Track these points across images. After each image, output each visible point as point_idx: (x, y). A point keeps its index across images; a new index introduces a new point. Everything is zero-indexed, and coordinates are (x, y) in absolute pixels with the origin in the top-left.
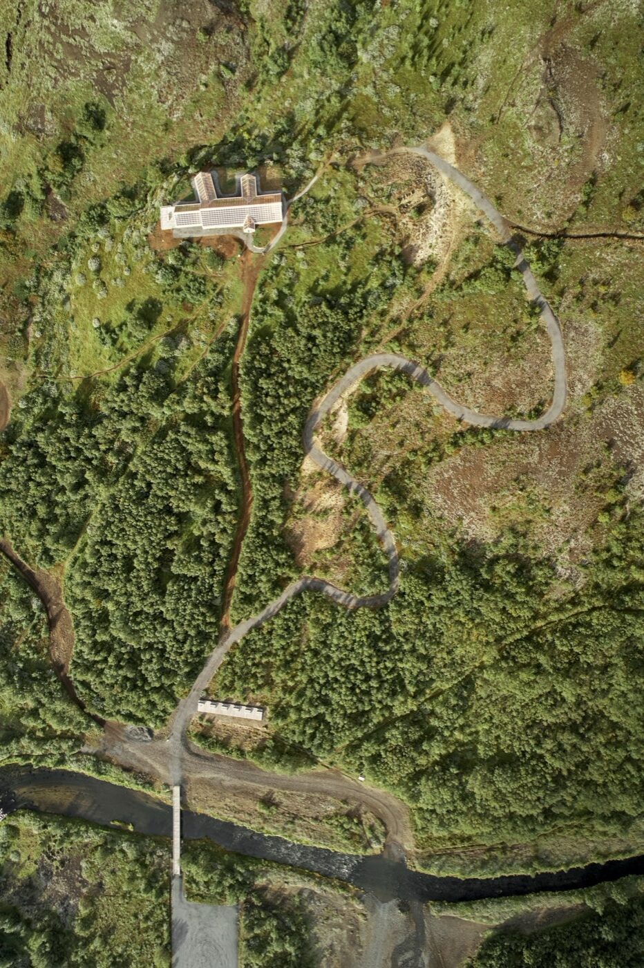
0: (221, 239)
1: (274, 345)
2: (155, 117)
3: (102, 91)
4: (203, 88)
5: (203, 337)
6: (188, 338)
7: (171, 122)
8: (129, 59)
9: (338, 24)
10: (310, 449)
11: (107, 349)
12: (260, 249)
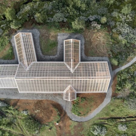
12: (80, 119)
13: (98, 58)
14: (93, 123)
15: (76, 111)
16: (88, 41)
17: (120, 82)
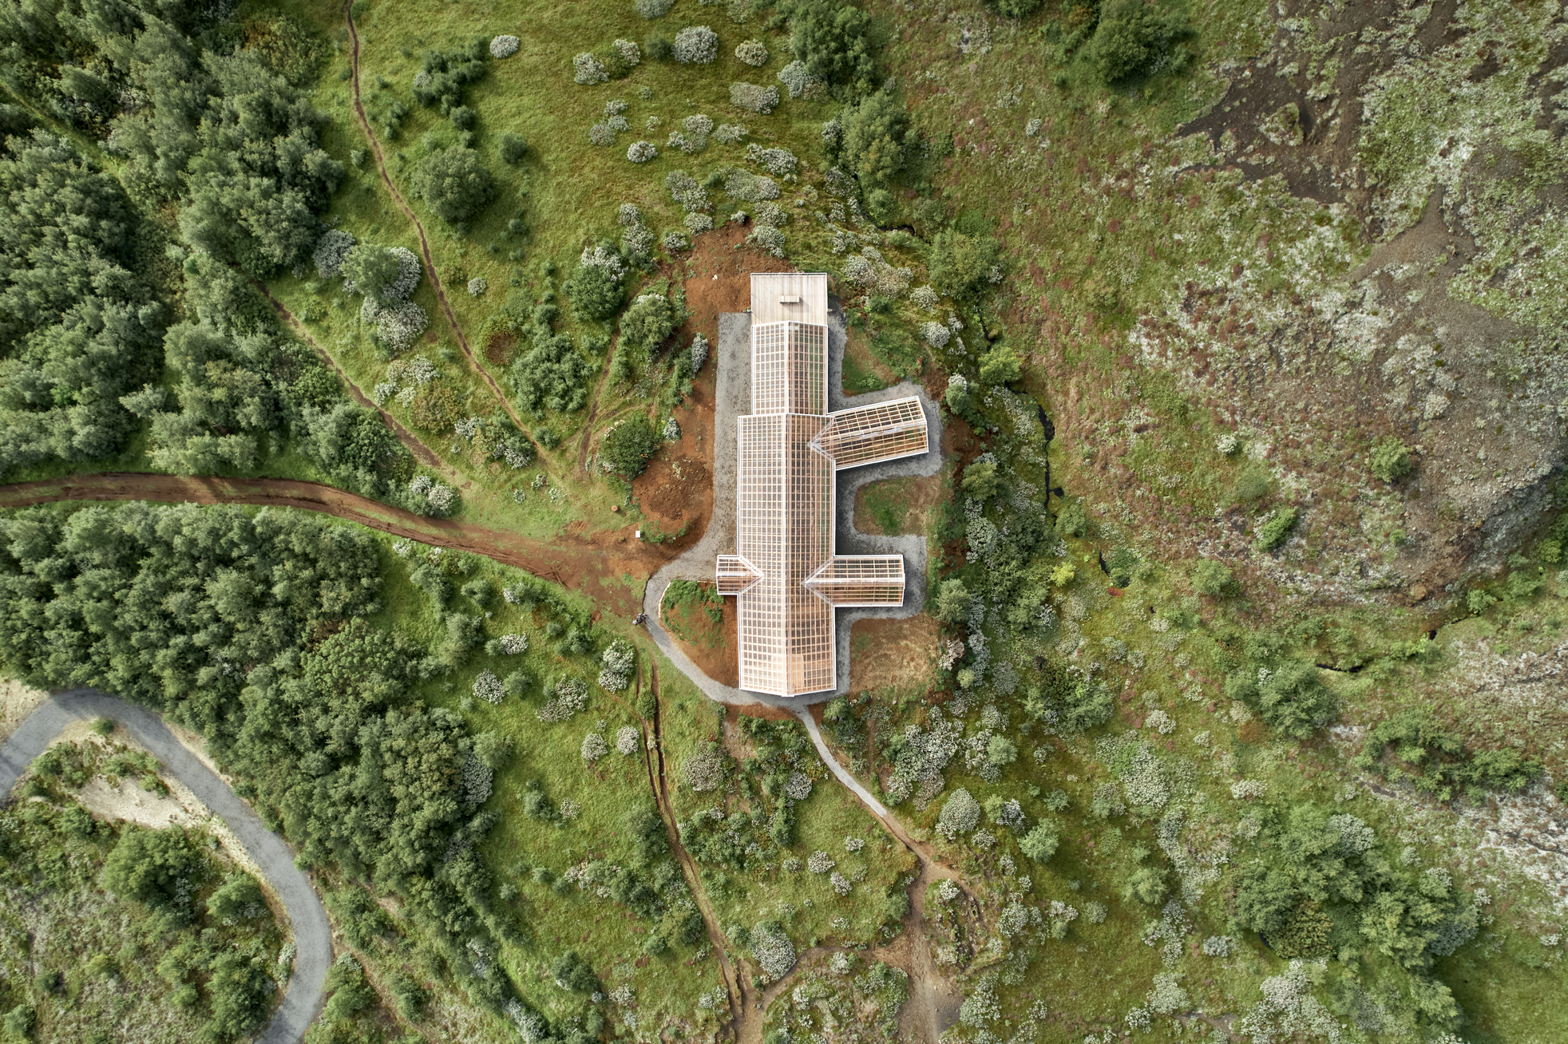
0: (700, 475)
1: (346, 628)
2: (1143, 274)
3: (1234, 93)
4: (1226, 443)
5: (406, 394)
6: (412, 343)
7: (1127, 326)
8: (1331, 197)
9: (1391, 920)
10: (65, 705)
11: (417, 78)
12: (654, 607)
13: (847, 662)
14: (639, 647)
15: (681, 595)
16: (901, 628)
17: (773, 729)
